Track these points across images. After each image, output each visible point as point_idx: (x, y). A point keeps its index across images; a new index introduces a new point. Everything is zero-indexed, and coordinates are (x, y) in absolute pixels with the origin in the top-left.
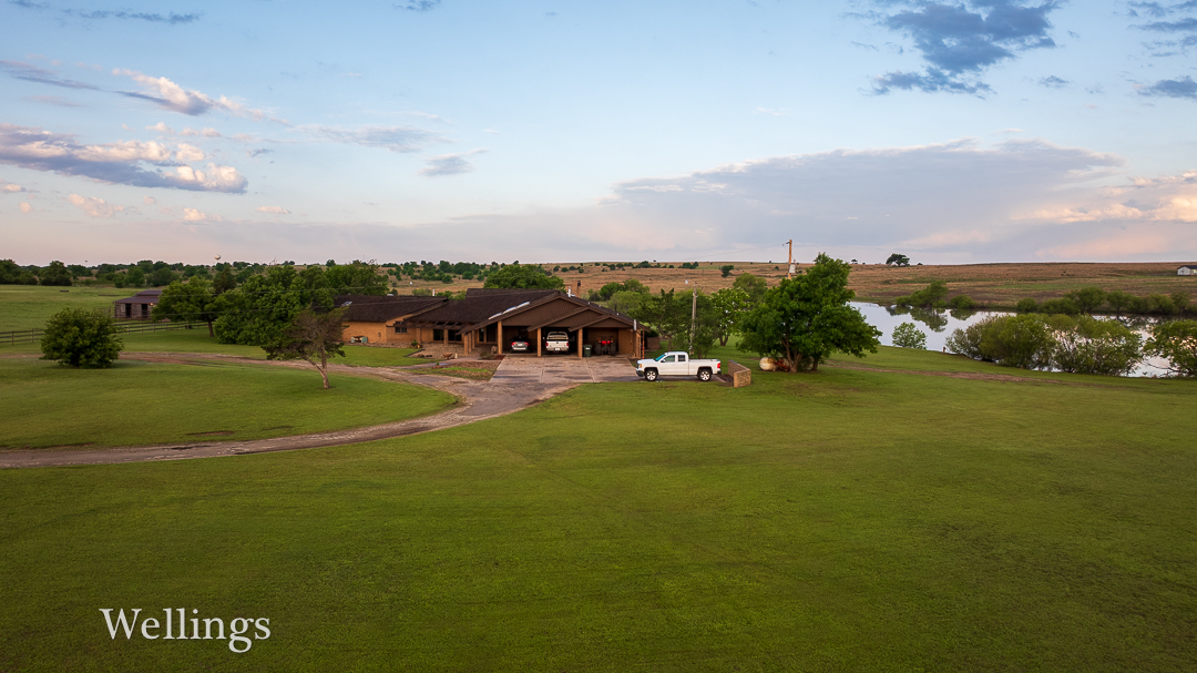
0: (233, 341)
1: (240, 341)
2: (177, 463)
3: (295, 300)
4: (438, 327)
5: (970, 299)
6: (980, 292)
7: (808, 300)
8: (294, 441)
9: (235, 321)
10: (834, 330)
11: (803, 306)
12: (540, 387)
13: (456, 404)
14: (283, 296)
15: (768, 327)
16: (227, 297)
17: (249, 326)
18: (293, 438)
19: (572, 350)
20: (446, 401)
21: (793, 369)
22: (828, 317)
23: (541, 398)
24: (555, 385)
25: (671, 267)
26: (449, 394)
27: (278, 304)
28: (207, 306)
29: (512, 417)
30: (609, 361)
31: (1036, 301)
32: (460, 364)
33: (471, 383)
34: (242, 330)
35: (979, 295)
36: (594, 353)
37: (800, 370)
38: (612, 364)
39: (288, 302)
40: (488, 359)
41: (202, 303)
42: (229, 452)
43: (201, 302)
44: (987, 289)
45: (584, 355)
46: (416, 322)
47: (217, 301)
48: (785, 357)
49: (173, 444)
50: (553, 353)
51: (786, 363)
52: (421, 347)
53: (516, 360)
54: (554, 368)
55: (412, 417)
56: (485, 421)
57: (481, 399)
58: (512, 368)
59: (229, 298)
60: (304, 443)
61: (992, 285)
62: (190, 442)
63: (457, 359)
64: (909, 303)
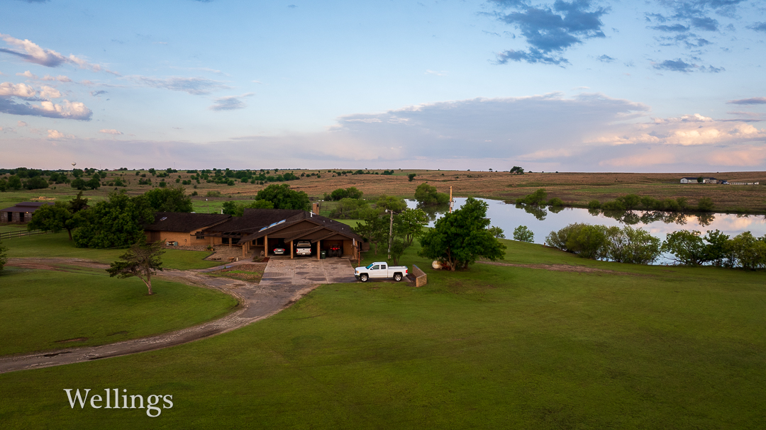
0: (85, 246)
1: (91, 246)
2: (48, 371)
3: (128, 218)
4: (225, 236)
5: (560, 200)
6: (566, 194)
7: (461, 227)
8: (130, 345)
9: (87, 231)
10: (478, 247)
11: (459, 231)
12: (293, 289)
13: (237, 306)
14: (120, 216)
15: (438, 245)
16: (81, 214)
17: (96, 236)
18: (130, 342)
19: (314, 254)
20: (231, 304)
21: (453, 269)
22: (474, 239)
23: (293, 299)
24: (302, 287)
25: (377, 174)
26: (233, 297)
27: (116, 221)
28: (67, 221)
29: (275, 319)
30: (337, 263)
31: (600, 202)
32: (240, 267)
33: (248, 286)
34: (92, 238)
35: (566, 196)
36: (327, 256)
37: (458, 268)
38: (339, 265)
39: (124, 220)
40: (258, 261)
41: (64, 219)
42: (85, 358)
43: (64, 217)
44: (571, 192)
45: (321, 258)
46: (210, 232)
47: (74, 217)
48: (448, 260)
49: (44, 351)
50: (301, 256)
51: (448, 264)
52: (214, 250)
53: (277, 262)
54: (302, 270)
55: (208, 321)
56: (256, 323)
57: (254, 301)
58: (275, 270)
59: (83, 215)
60: (137, 347)
61: (574, 189)
62: (58, 349)
63: (238, 262)
64: (524, 202)
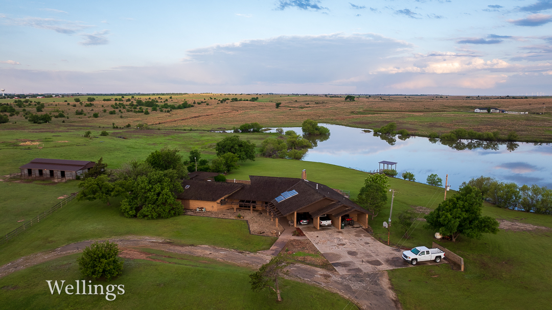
5: (401, 127)
21: (454, 240)
25: (247, 100)
32: (291, 244)
40: (297, 235)
45: (341, 228)
46: (229, 199)
50: (324, 227)
52: (243, 217)
54: (347, 249)
58: (326, 249)
63: (283, 238)
64: (379, 132)
